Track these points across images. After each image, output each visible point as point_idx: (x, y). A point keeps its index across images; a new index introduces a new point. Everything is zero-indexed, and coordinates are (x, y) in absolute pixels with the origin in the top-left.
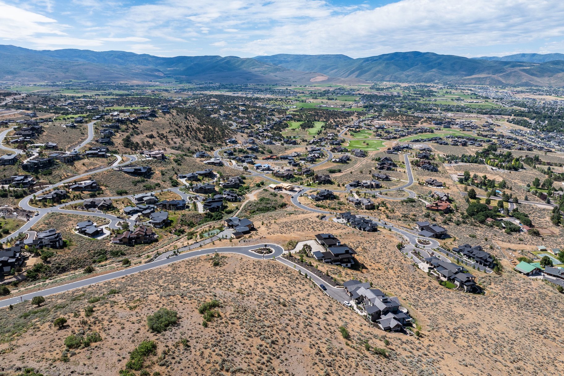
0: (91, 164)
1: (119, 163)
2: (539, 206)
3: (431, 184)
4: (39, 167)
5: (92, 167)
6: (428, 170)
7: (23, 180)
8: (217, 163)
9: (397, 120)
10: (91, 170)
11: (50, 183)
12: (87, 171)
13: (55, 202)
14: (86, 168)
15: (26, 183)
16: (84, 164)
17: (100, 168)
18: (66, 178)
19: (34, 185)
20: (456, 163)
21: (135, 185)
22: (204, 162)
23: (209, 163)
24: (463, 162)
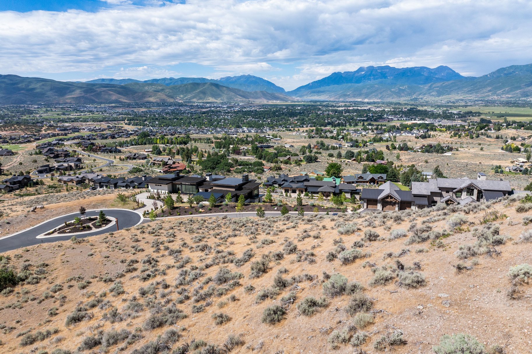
2: (243, 158)
3: (135, 159)
6: (111, 152)
9: (15, 129)
20: (127, 146)
24: (133, 145)
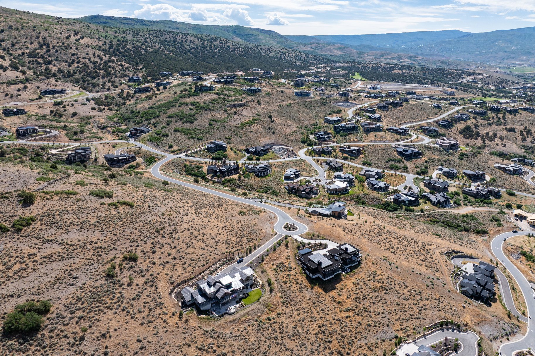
0: (382, 137)
1: (405, 142)
4: (342, 130)
5: (379, 139)
7: (322, 135)
8: (510, 171)
10: (375, 141)
11: (337, 143)
12: (371, 141)
13: (317, 154)
14: (373, 139)
15: (321, 138)
16: (375, 136)
17: (384, 142)
18: (351, 142)
19: (325, 140)
21: (387, 162)
22: (496, 165)
23: (499, 168)
